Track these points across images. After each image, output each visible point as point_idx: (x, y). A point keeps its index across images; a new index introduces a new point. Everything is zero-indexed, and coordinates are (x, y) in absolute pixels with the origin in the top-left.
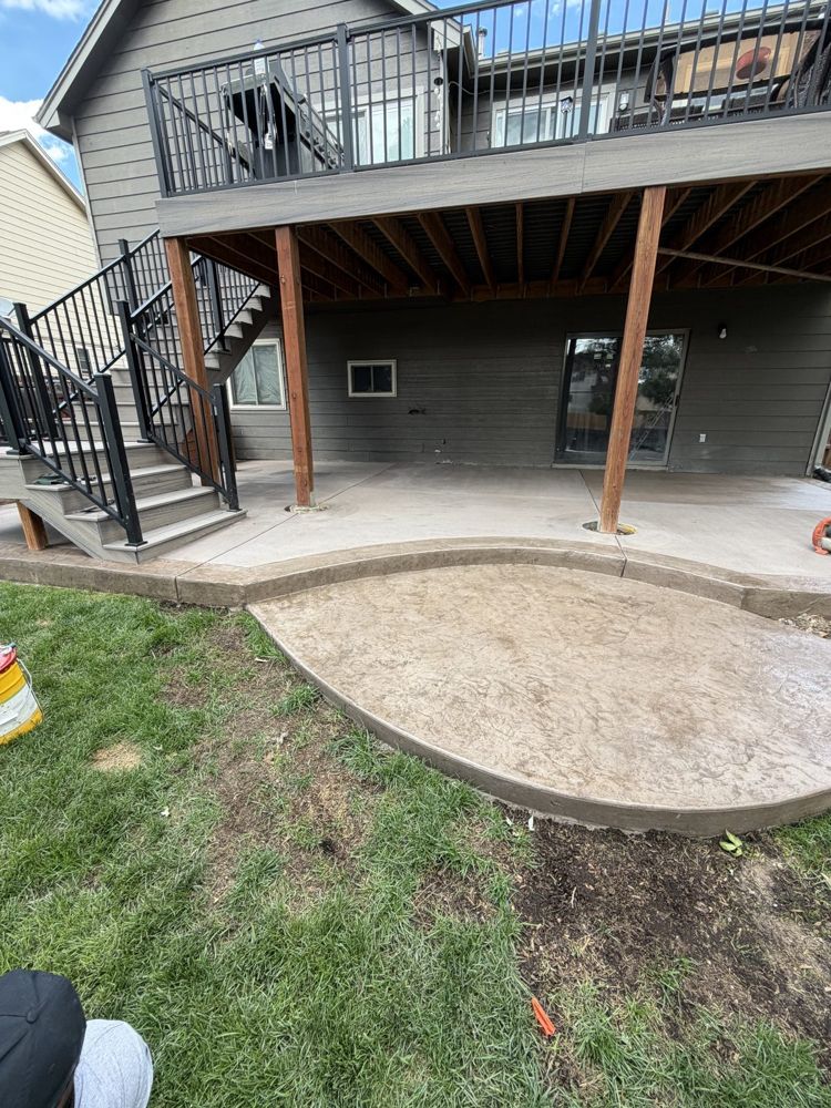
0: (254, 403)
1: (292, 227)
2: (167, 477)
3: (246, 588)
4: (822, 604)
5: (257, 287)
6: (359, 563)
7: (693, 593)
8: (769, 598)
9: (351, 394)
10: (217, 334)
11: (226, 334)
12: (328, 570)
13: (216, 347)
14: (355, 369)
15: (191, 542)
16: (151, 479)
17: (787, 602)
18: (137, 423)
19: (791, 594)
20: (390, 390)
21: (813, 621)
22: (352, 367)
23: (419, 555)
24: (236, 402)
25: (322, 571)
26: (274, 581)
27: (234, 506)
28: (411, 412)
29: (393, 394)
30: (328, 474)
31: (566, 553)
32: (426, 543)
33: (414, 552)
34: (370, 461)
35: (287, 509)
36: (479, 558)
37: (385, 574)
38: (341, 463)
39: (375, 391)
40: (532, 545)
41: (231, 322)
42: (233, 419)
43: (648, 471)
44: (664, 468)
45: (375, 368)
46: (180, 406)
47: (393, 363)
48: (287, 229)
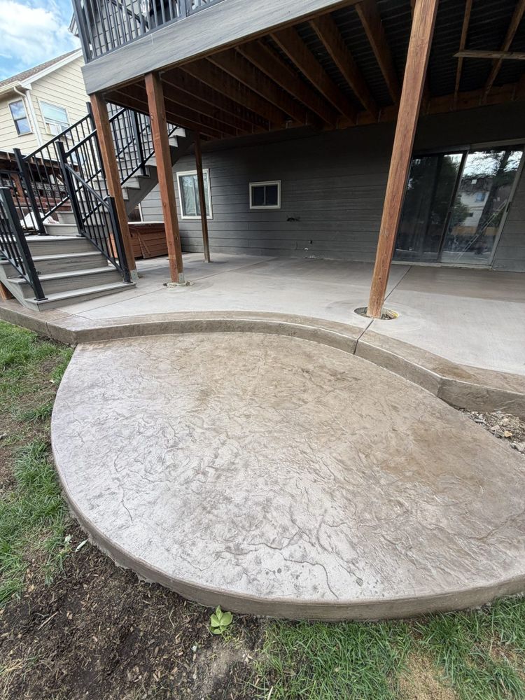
0: (194, 215)
1: (155, 73)
2: (87, 259)
3: (77, 332)
4: (519, 404)
5: (174, 130)
6: (162, 323)
7: (403, 376)
8: (465, 391)
9: (251, 207)
10: (139, 164)
11: (146, 164)
12: (138, 326)
13: (139, 173)
14: (254, 188)
15: (85, 301)
16: (74, 260)
17: (482, 397)
18: (76, 225)
19: (488, 391)
20: (276, 204)
21: (506, 420)
22: (252, 187)
23: (207, 321)
24: (185, 214)
25: (134, 326)
26: (97, 330)
27: (128, 280)
28: (289, 220)
29: (278, 206)
30: (225, 262)
31: (315, 330)
32: (219, 313)
33: (204, 319)
34: (262, 255)
35: (165, 285)
36: (253, 328)
37: (183, 332)
38: (244, 256)
39: (267, 204)
40: (295, 322)
41: (151, 155)
42: (180, 225)
43: (473, 269)
44: (487, 267)
45: (267, 187)
46: (104, 213)
47: (278, 183)
48: (151, 75)
